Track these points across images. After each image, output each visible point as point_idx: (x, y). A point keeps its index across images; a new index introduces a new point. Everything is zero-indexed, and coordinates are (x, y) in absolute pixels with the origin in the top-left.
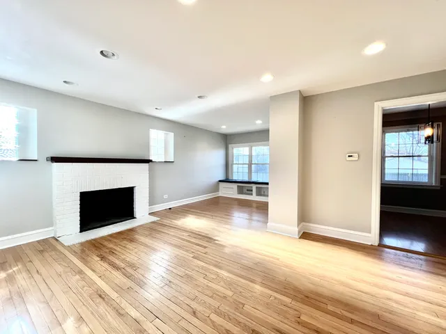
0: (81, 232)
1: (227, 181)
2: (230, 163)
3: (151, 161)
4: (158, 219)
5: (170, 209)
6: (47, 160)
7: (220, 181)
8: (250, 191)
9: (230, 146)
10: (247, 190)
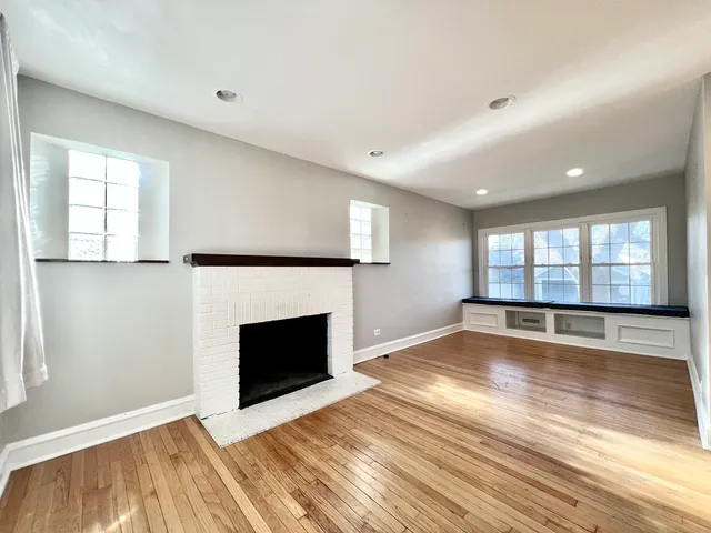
0: (242, 406)
1: (475, 300)
2: (481, 265)
3: (357, 262)
4: (378, 382)
5: (386, 356)
6: (185, 262)
7: (465, 301)
8: (536, 324)
9: (480, 231)
10: (525, 320)
